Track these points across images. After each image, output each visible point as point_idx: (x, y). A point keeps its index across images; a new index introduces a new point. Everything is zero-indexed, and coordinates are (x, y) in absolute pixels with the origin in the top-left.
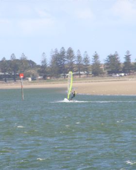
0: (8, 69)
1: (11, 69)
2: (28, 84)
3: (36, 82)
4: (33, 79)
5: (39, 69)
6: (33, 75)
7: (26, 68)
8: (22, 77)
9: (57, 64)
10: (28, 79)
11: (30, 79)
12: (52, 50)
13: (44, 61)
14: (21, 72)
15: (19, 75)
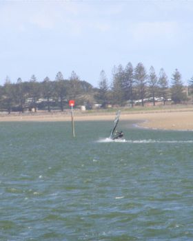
0: (53, 93)
1: (56, 93)
2: (80, 115)
3: (91, 112)
4: (87, 108)
5: (96, 93)
6: (88, 102)
7: (77, 93)
8: (72, 105)
9: (122, 86)
10: (80, 108)
11: (84, 108)
12: (115, 66)
13: (103, 83)
14: (71, 98)
15: (68, 103)
